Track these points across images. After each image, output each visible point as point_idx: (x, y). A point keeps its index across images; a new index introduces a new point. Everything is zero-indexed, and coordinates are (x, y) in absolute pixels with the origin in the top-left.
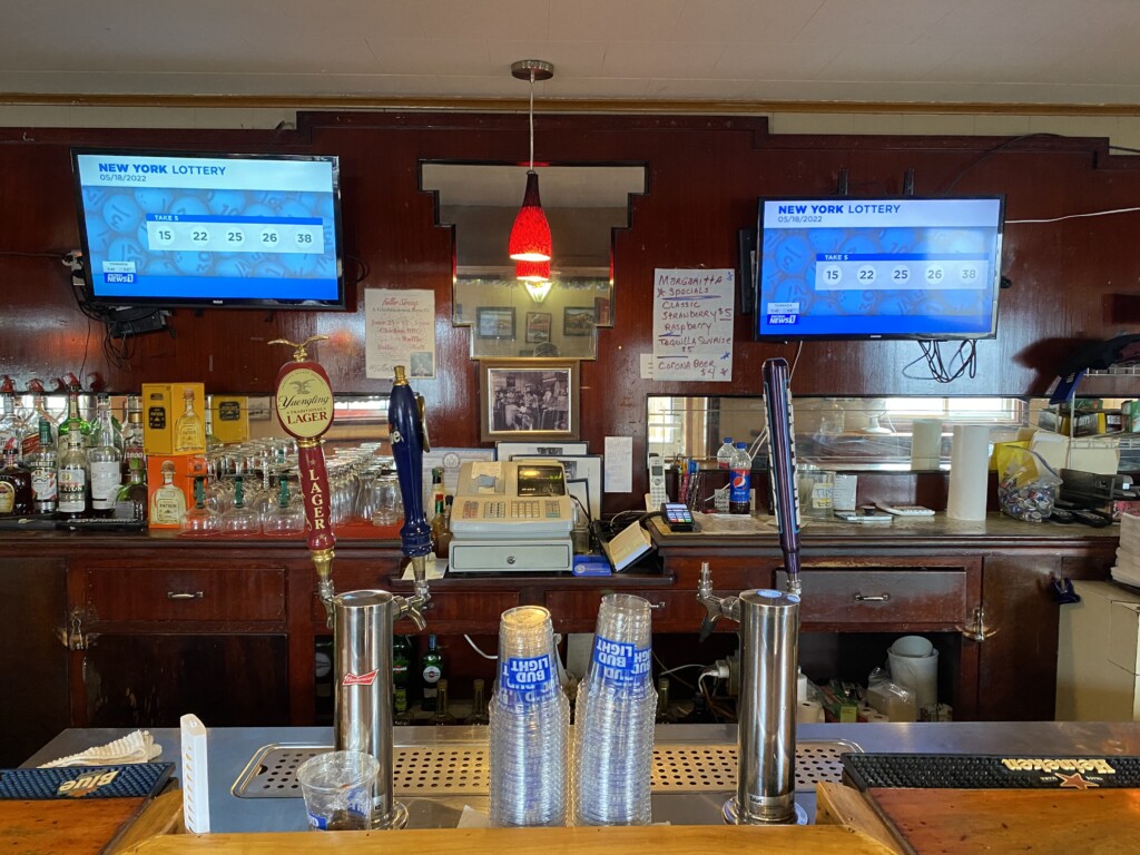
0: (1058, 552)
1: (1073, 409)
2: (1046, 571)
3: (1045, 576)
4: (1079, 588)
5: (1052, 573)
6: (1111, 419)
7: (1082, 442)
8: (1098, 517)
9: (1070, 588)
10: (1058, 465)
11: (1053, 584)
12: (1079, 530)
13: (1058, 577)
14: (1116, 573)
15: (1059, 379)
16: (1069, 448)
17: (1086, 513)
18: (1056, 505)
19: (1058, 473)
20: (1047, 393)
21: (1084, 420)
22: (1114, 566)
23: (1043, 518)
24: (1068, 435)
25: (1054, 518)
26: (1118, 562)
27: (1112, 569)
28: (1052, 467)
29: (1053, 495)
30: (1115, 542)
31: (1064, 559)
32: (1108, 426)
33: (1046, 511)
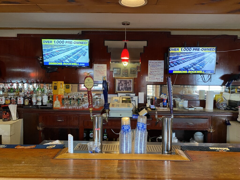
0: (227, 115)
1: (231, 88)
2: (224, 119)
3: (224, 120)
4: (230, 122)
5: (226, 120)
6: (238, 90)
7: (233, 95)
8: (235, 109)
9: (229, 122)
10: (228, 99)
11: (225, 121)
12: (231, 111)
13: (227, 120)
14: (238, 119)
15: (228, 82)
16: (230, 96)
17: (233, 108)
18: (227, 107)
19: (228, 101)
20: (226, 85)
21: (233, 90)
22: (238, 118)
23: (224, 109)
24: (230, 93)
25: (227, 109)
26: (238, 117)
27: (237, 119)
28: (226, 99)
29: (226, 105)
30: (238, 114)
31: (228, 117)
32: (237, 91)
33: (225, 108)
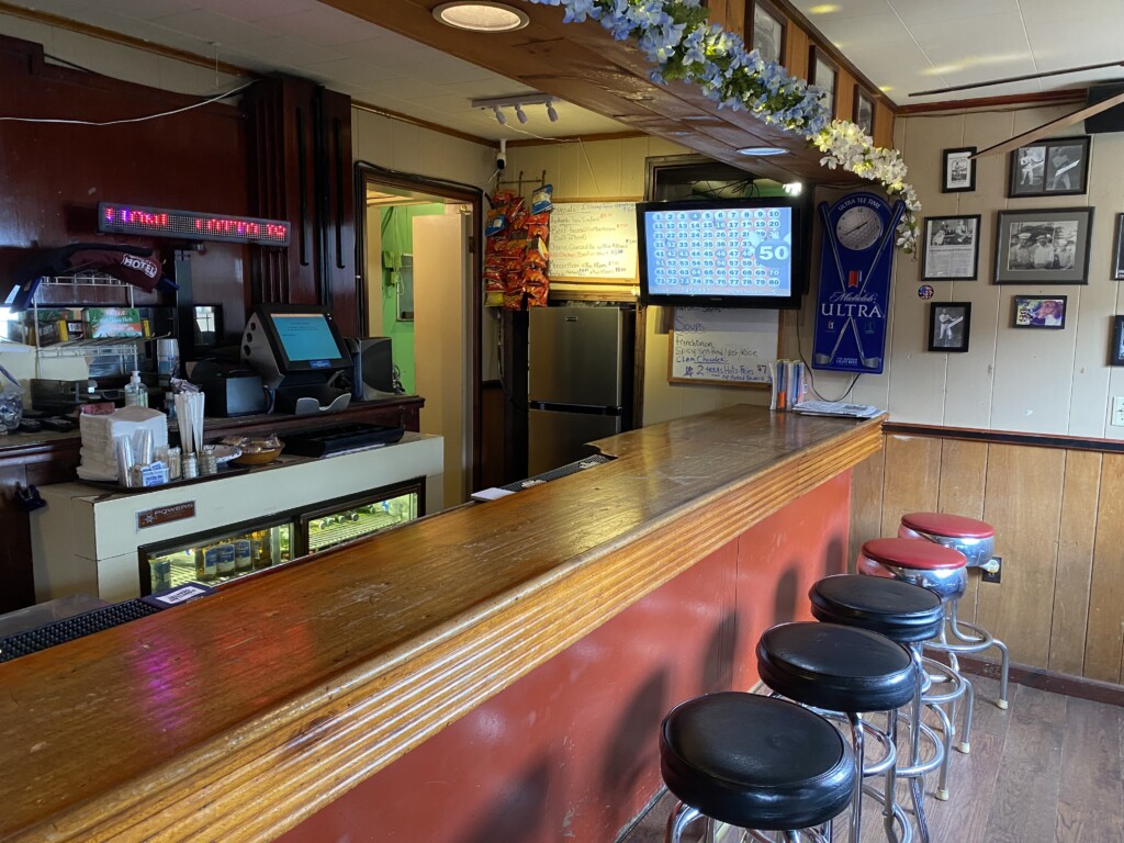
0: (20, 461)
1: (36, 319)
2: (12, 482)
3: (9, 488)
4: (45, 493)
5: (18, 483)
6: (72, 327)
7: (50, 351)
8: (65, 422)
9: (36, 494)
11: (17, 493)
12: (46, 435)
13: (24, 485)
14: (82, 472)
16: (37, 358)
17: (55, 421)
18: (25, 416)
19: (29, 384)
21: (48, 330)
22: (79, 465)
23: (9, 430)
24: (34, 344)
25: (22, 428)
26: (84, 461)
27: (78, 468)
28: (16, 378)
29: (19, 405)
30: (78, 443)
31: (28, 468)
32: (69, 333)
33: (13, 422)
